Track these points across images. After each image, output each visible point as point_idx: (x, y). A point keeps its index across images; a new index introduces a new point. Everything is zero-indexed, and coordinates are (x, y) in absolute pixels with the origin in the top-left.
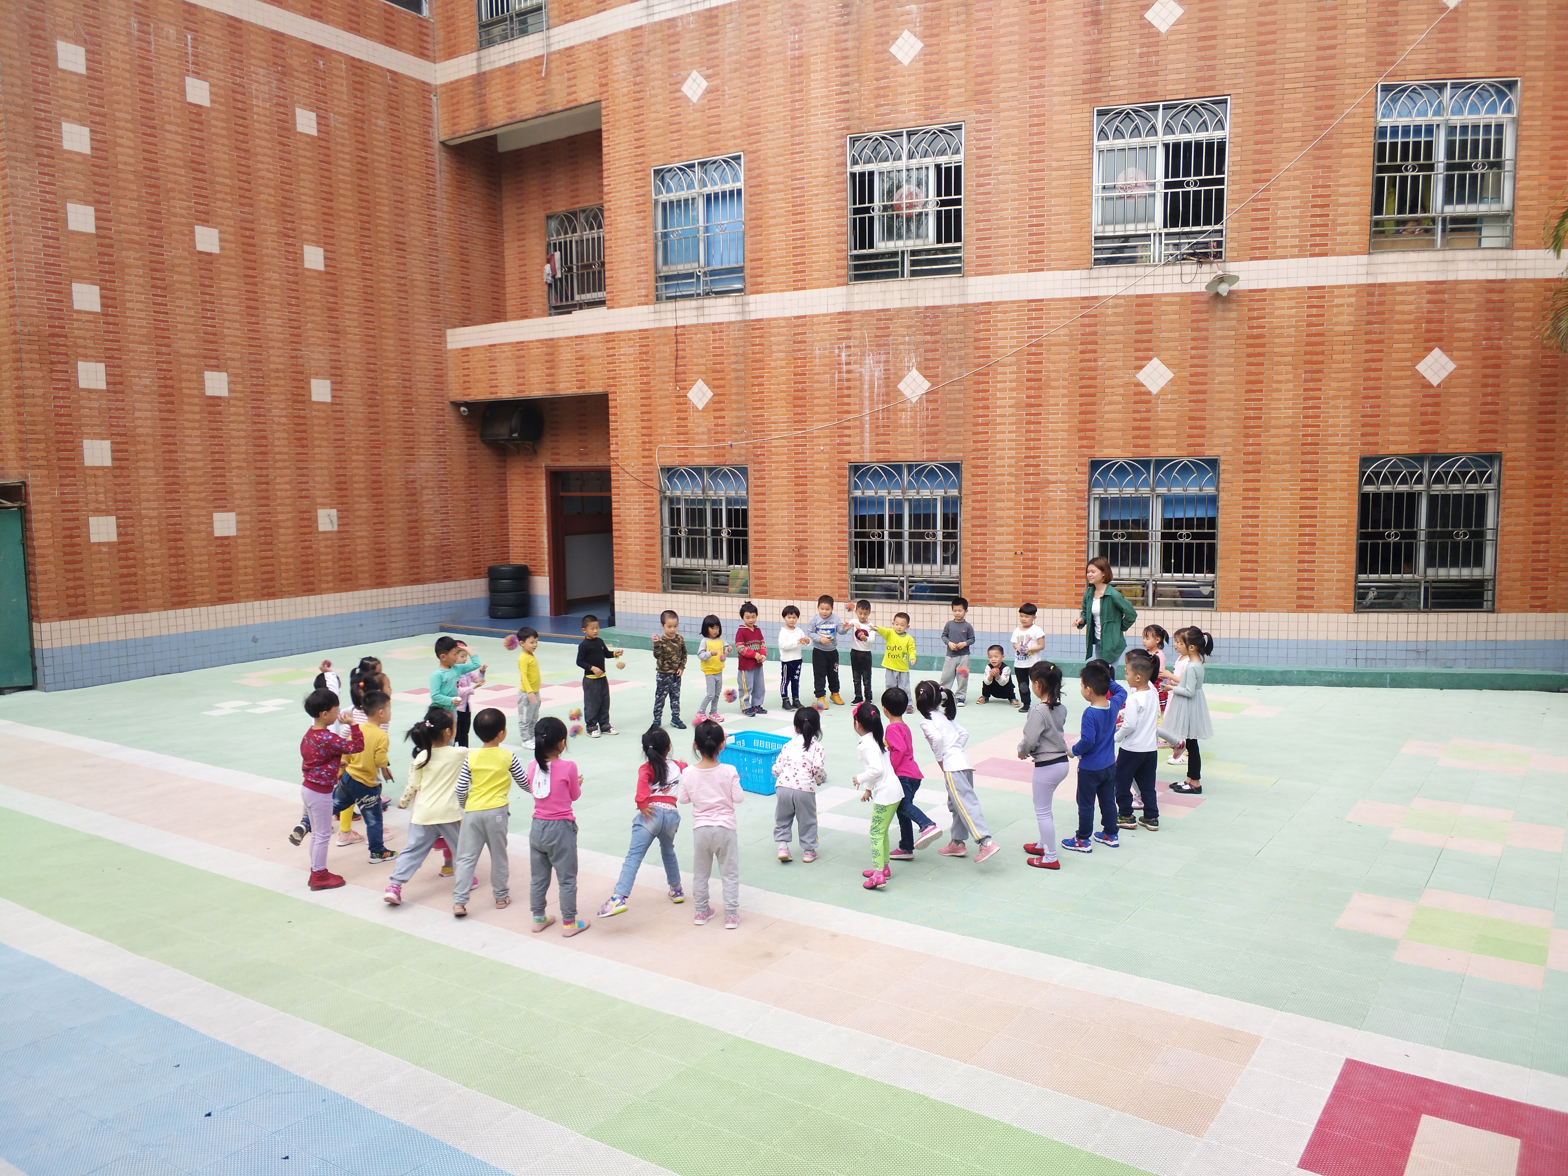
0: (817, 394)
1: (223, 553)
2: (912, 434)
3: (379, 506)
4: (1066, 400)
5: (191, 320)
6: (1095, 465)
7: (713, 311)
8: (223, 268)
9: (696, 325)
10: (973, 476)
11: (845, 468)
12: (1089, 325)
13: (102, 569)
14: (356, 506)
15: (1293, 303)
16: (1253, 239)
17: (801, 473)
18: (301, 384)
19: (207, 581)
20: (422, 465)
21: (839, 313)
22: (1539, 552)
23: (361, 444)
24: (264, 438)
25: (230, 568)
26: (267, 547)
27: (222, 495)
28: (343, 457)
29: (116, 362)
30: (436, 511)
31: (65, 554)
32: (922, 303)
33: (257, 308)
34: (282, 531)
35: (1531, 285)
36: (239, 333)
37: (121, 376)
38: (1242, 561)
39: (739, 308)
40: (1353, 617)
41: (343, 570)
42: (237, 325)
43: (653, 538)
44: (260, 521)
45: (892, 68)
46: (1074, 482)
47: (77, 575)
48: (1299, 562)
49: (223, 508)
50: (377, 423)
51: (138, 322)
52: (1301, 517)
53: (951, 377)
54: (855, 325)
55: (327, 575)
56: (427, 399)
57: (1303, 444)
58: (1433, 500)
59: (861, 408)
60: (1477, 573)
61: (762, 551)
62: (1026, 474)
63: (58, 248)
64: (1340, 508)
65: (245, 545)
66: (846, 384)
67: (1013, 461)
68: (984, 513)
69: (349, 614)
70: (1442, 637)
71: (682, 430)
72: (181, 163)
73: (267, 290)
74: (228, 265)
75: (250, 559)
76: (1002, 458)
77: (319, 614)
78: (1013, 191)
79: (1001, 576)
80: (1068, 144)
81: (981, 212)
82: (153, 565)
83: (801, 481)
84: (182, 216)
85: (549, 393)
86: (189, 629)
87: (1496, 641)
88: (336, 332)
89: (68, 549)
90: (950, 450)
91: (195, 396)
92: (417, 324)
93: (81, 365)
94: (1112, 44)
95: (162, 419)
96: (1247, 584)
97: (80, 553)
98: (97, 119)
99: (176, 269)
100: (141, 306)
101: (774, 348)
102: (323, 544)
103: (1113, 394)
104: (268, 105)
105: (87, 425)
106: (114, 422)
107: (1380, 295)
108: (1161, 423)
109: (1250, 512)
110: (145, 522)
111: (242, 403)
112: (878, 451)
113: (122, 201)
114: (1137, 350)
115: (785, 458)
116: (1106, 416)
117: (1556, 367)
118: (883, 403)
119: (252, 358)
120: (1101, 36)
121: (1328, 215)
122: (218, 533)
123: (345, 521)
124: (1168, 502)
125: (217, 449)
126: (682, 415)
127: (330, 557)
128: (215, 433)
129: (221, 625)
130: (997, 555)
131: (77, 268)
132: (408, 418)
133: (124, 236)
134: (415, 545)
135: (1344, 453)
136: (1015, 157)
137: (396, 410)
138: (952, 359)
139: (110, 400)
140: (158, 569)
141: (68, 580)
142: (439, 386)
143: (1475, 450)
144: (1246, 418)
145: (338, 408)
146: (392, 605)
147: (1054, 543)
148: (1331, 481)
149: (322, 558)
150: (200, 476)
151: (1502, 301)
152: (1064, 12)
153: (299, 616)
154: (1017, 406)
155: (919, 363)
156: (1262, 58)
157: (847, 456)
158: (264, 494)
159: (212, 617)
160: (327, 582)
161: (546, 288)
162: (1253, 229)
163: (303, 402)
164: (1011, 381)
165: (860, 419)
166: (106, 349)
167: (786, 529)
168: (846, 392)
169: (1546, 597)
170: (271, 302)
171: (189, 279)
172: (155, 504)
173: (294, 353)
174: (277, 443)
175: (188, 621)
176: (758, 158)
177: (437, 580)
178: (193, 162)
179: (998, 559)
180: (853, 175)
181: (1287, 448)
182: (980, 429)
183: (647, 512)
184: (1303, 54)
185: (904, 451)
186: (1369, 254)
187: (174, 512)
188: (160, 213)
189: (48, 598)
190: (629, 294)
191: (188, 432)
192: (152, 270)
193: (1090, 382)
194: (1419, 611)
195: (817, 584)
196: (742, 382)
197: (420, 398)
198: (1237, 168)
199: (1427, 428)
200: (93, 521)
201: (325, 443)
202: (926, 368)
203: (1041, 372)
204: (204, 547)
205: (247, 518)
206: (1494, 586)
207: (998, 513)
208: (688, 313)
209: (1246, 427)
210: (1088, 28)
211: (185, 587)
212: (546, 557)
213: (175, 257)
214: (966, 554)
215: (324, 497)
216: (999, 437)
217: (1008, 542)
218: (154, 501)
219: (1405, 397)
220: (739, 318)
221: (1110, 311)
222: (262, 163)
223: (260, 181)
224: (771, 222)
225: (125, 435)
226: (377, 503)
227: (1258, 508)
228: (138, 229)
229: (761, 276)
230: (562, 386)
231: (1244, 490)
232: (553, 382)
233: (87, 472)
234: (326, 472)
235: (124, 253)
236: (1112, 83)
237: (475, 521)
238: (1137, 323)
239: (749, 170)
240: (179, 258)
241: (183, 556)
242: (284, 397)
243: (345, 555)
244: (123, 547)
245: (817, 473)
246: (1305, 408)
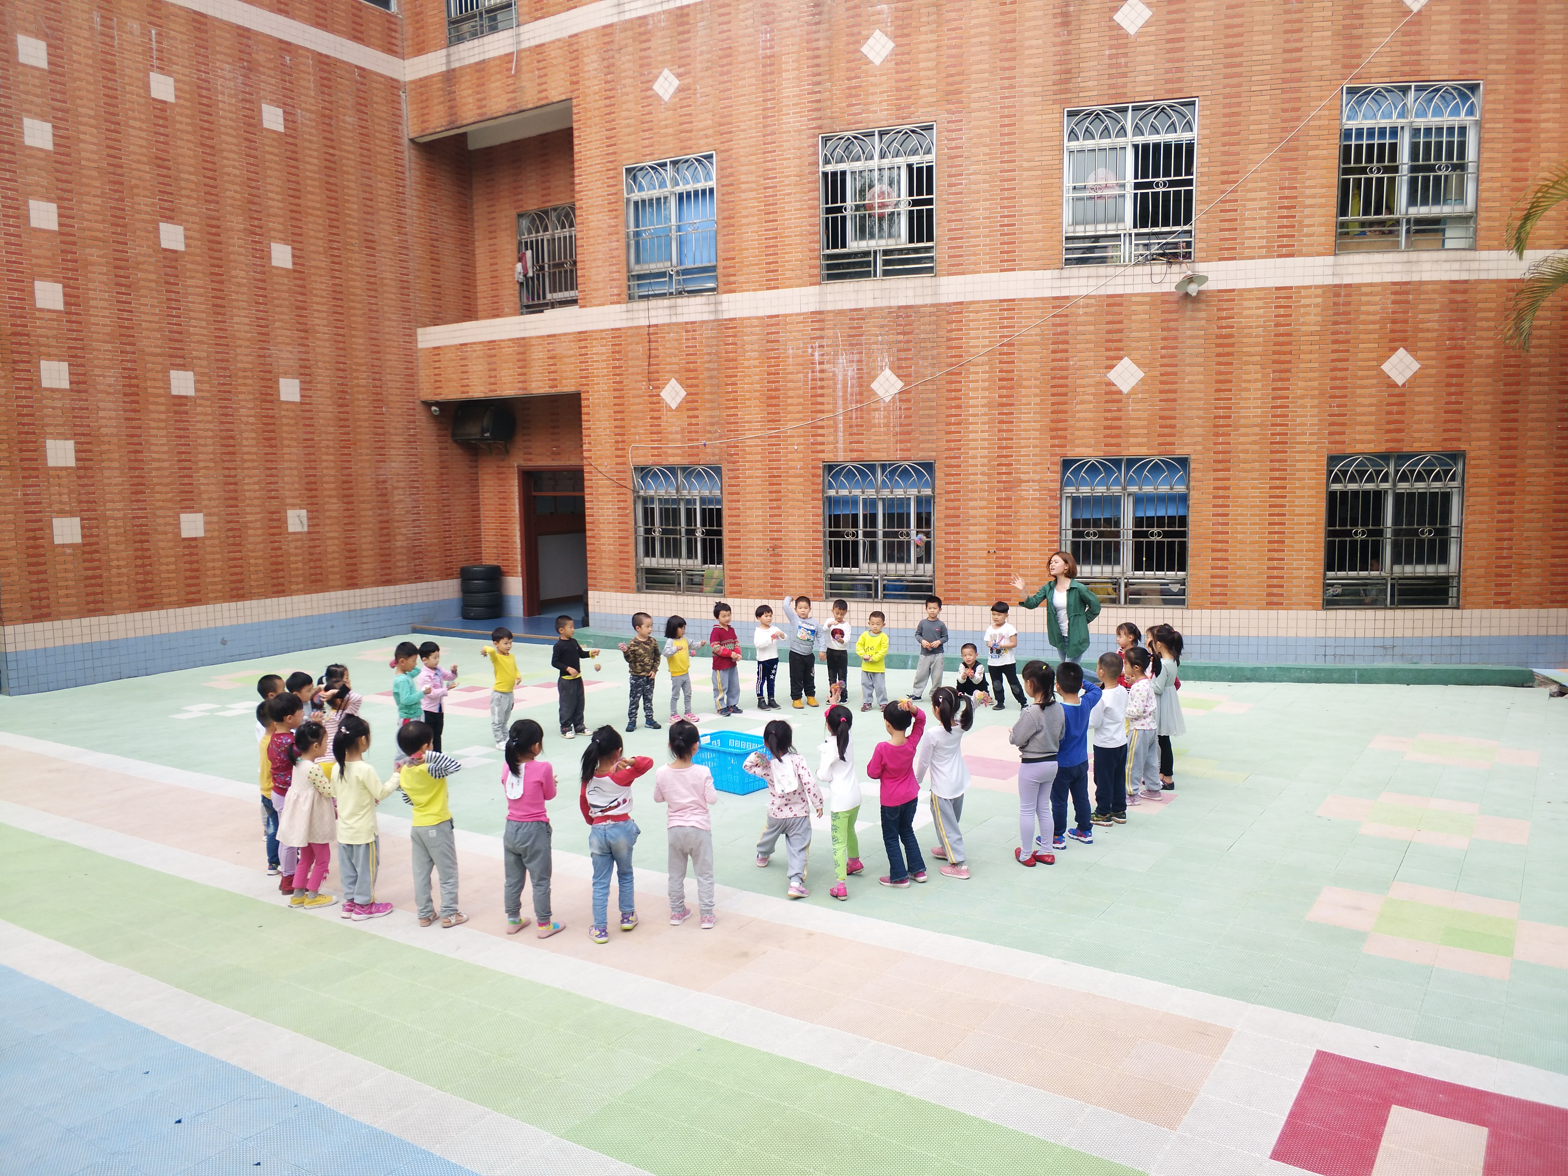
0: (790, 393)
1: (191, 554)
2: (885, 434)
3: (349, 506)
4: (1038, 400)
5: (156, 319)
6: (1067, 464)
7: (685, 310)
8: (189, 266)
9: (669, 325)
10: (947, 475)
11: (819, 468)
12: (1060, 325)
13: (66, 571)
14: (327, 507)
15: (1260, 303)
16: (1221, 240)
17: (775, 473)
18: (269, 383)
19: (174, 583)
20: (393, 465)
21: (812, 313)
22: (1502, 549)
23: (331, 444)
24: (232, 437)
25: (197, 570)
26: (236, 548)
27: (189, 496)
28: (312, 457)
29: (80, 361)
30: (407, 512)
31: (29, 556)
32: (894, 303)
33: (224, 307)
34: (250, 532)
35: (1494, 285)
36: (205, 332)
37: (84, 375)
38: (1213, 559)
39: (712, 308)
40: (1322, 614)
41: (313, 571)
42: (204, 324)
43: (627, 538)
44: (229, 522)
45: (864, 67)
46: (1046, 481)
47: (41, 577)
48: (1269, 559)
49: (190, 509)
50: (347, 423)
51: (102, 321)
52: (1270, 515)
53: (924, 376)
54: (828, 324)
55: (297, 576)
56: (398, 398)
57: (1272, 443)
58: (1398, 497)
59: (835, 407)
60: (1442, 570)
61: (736, 551)
62: (999, 474)
63: (21, 245)
64: (1309, 506)
65: (213, 546)
66: (819, 383)
67: (985, 460)
68: (957, 512)
69: (320, 616)
70: (1408, 633)
71: (655, 429)
72: (145, 159)
73: (233, 288)
74: (192, 263)
75: (218, 560)
76: (974, 457)
77: (290, 616)
78: (984, 191)
79: (974, 575)
80: (1039, 144)
81: (953, 212)
82: (118, 567)
83: (775, 480)
84: (147, 213)
85: (521, 392)
86: (156, 632)
87: (1461, 637)
88: (305, 330)
89: (31, 552)
90: (923, 450)
91: (160, 396)
92: (387, 323)
93: (44, 364)
94: (1082, 46)
95: (127, 419)
96: (1218, 581)
97: (44, 555)
98: (60, 114)
99: (140, 266)
100: (105, 304)
101: (747, 347)
102: (292, 545)
103: (1084, 394)
104: (233, 101)
105: (51, 425)
106: (78, 421)
107: (1346, 295)
108: (1132, 423)
109: (1220, 510)
110: (111, 523)
111: (209, 403)
112: (852, 451)
113: (86, 198)
114: (1108, 350)
115: (759, 457)
116: (1078, 415)
117: (1518, 366)
118: (857, 402)
119: (219, 356)
120: (1069, 38)
121: (1294, 217)
122: (185, 534)
123: (315, 521)
124: (1139, 500)
125: (183, 449)
126: (655, 414)
127: (300, 558)
128: (182, 433)
129: (188, 627)
130: (970, 553)
131: (40, 266)
132: (378, 417)
133: (87, 233)
134: (387, 545)
135: (1311, 452)
136: (987, 158)
137: (367, 410)
138: (925, 358)
139: (73, 400)
140: (124, 570)
141: (31, 582)
142: (409, 385)
143: (1439, 449)
144: (1216, 417)
145: (307, 407)
146: (364, 606)
147: (1027, 541)
148: (1299, 479)
149: (292, 559)
150: (168, 477)
151: (1465, 302)
152: (1034, 13)
153: (269, 618)
154: (989, 405)
155: (892, 363)
156: (1229, 60)
157: (821, 455)
158: (232, 494)
159: (180, 619)
160: (298, 584)
161: (517, 286)
162: (1221, 230)
163: (271, 402)
164: (983, 381)
165: (834, 418)
166: (69, 348)
167: (760, 527)
168: (820, 391)
169: (1509, 594)
170: (237, 300)
171: (154, 277)
172: (120, 506)
173: (262, 352)
174: (245, 443)
175: (156, 623)
176: (730, 157)
177: (409, 581)
178: (157, 158)
179: (971, 558)
180: (825, 174)
181: (1257, 447)
182: (953, 428)
183: (621, 512)
184: (1269, 57)
185: (877, 450)
186: (1335, 254)
187: (140, 513)
188: (124, 210)
189: (11, 601)
190: (601, 292)
191: (153, 432)
192: (116, 267)
193: (1061, 382)
194: (1386, 608)
195: (792, 583)
196: (715, 381)
197: (391, 398)
198: (1206, 169)
199: (1392, 427)
200: (57, 522)
201: (294, 443)
202: (900, 368)
203: (1013, 371)
204: (171, 548)
205: (215, 519)
206: (1459, 583)
207: (972, 512)
208: (660, 312)
209: (1216, 426)
210: (1058, 30)
211: (152, 589)
212: (519, 557)
213: (140, 254)
214: (940, 553)
215: (293, 498)
216: (971, 436)
217: (981, 541)
218: (120, 501)
219: (1371, 396)
220: (712, 317)
221: (1081, 311)
222: (228, 159)
223: (226, 178)
224: (744, 221)
225: (89, 435)
226: (347, 503)
227: (1228, 506)
228: (101, 226)
229: (734, 275)
230: (534, 385)
231: (1215, 488)
232: (525, 382)
233: (51, 472)
234: (295, 472)
235: (87, 251)
236: (1082, 85)
237: (447, 522)
238: (1108, 323)
239: (721, 169)
240: (144, 255)
241: (149, 557)
242: (252, 397)
243: (316, 557)
244: (87, 549)
245: (791, 472)
246: (1273, 407)
